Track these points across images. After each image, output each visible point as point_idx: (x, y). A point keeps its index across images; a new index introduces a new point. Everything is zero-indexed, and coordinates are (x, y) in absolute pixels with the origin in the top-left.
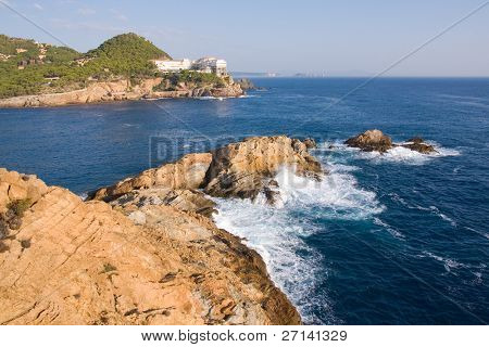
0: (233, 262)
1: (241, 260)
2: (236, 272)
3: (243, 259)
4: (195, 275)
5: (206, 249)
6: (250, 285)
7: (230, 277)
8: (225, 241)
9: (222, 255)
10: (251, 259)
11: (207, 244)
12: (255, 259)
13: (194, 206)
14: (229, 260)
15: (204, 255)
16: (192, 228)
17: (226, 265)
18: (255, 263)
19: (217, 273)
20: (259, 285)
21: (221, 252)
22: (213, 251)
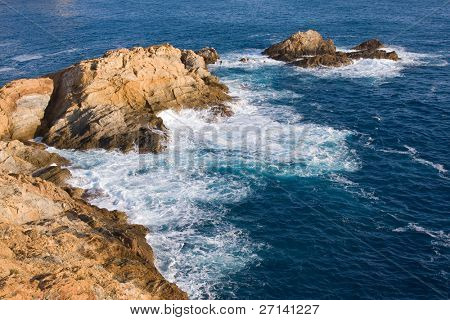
0: (100, 250)
1: (113, 245)
2: (107, 266)
3: (115, 245)
4: (39, 277)
5: (55, 233)
6: (130, 283)
7: (97, 274)
8: (84, 218)
9: (81, 242)
10: (128, 242)
11: (55, 225)
12: (135, 242)
13: (29, 165)
14: (93, 248)
15: (51, 242)
16: (28, 203)
17: (88, 255)
18: (136, 249)
19: (75, 270)
20: (143, 282)
21: (79, 236)
22: (66, 236)
